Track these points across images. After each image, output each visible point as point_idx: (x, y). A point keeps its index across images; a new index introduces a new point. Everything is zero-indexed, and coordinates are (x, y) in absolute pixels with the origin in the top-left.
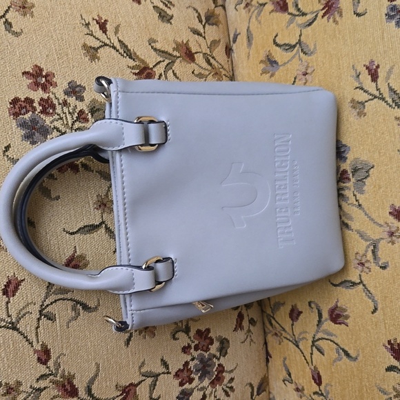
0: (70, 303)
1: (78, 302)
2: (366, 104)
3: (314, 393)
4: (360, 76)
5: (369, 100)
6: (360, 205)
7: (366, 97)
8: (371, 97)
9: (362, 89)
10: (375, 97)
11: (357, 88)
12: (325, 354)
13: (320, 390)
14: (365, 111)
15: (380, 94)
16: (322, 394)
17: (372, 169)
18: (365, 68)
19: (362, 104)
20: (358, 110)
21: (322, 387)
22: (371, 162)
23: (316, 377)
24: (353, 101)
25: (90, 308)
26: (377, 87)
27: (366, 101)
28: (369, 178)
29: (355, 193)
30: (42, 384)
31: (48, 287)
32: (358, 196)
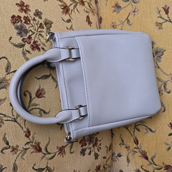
0: (39, 110)
1: (41, 110)
2: (163, 24)
3: (135, 148)
4: (160, 12)
5: (164, 22)
6: (159, 67)
7: (163, 21)
8: (165, 21)
9: (161, 17)
10: (167, 21)
11: (158, 17)
12: (141, 131)
13: (138, 147)
14: (162, 27)
15: (169, 20)
16: (138, 148)
17: (165, 52)
18: (163, 8)
19: (161, 24)
20: (159, 27)
21: (138, 145)
22: (164, 48)
23: (136, 141)
24: (157, 23)
25: (46, 113)
26: (168, 17)
27: (163, 23)
28: (163, 56)
29: (157, 62)
30: (27, 146)
31: (29, 103)
32: (158, 63)
